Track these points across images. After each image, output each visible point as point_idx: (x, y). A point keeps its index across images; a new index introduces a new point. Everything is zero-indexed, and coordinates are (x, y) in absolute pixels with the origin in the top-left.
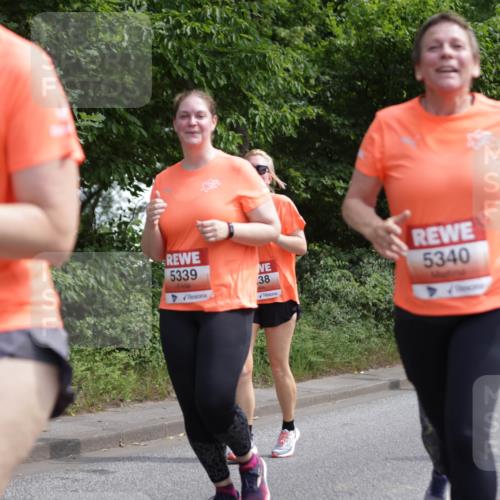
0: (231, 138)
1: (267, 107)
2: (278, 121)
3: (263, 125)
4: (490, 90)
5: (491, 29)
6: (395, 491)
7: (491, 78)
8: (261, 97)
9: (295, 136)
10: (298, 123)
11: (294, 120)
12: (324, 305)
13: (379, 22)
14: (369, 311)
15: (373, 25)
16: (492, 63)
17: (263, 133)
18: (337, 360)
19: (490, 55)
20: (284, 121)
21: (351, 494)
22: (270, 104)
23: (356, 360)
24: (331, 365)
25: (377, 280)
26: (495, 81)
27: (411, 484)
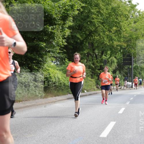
4: (58, 22)
5: (59, 4)
6: (29, 136)
7: (59, 19)
13: (27, 2)
15: (25, 3)
16: (59, 14)
19: (58, 12)
21: (16, 137)
26: (60, 19)
27: (34, 134)
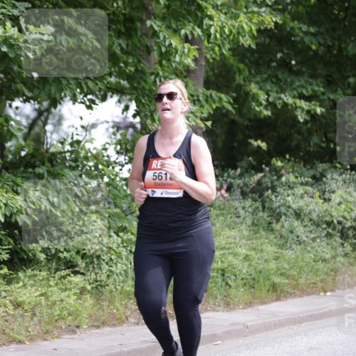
0: (186, 51)
1: (223, 16)
2: (234, 31)
3: (218, 36)
8: (215, 7)
9: (254, 47)
10: (255, 33)
11: (251, 30)
12: (286, 224)
14: (334, 229)
17: (219, 46)
18: (302, 281)
20: (240, 31)
22: (226, 14)
23: (322, 281)
24: (296, 287)
25: (342, 197)
